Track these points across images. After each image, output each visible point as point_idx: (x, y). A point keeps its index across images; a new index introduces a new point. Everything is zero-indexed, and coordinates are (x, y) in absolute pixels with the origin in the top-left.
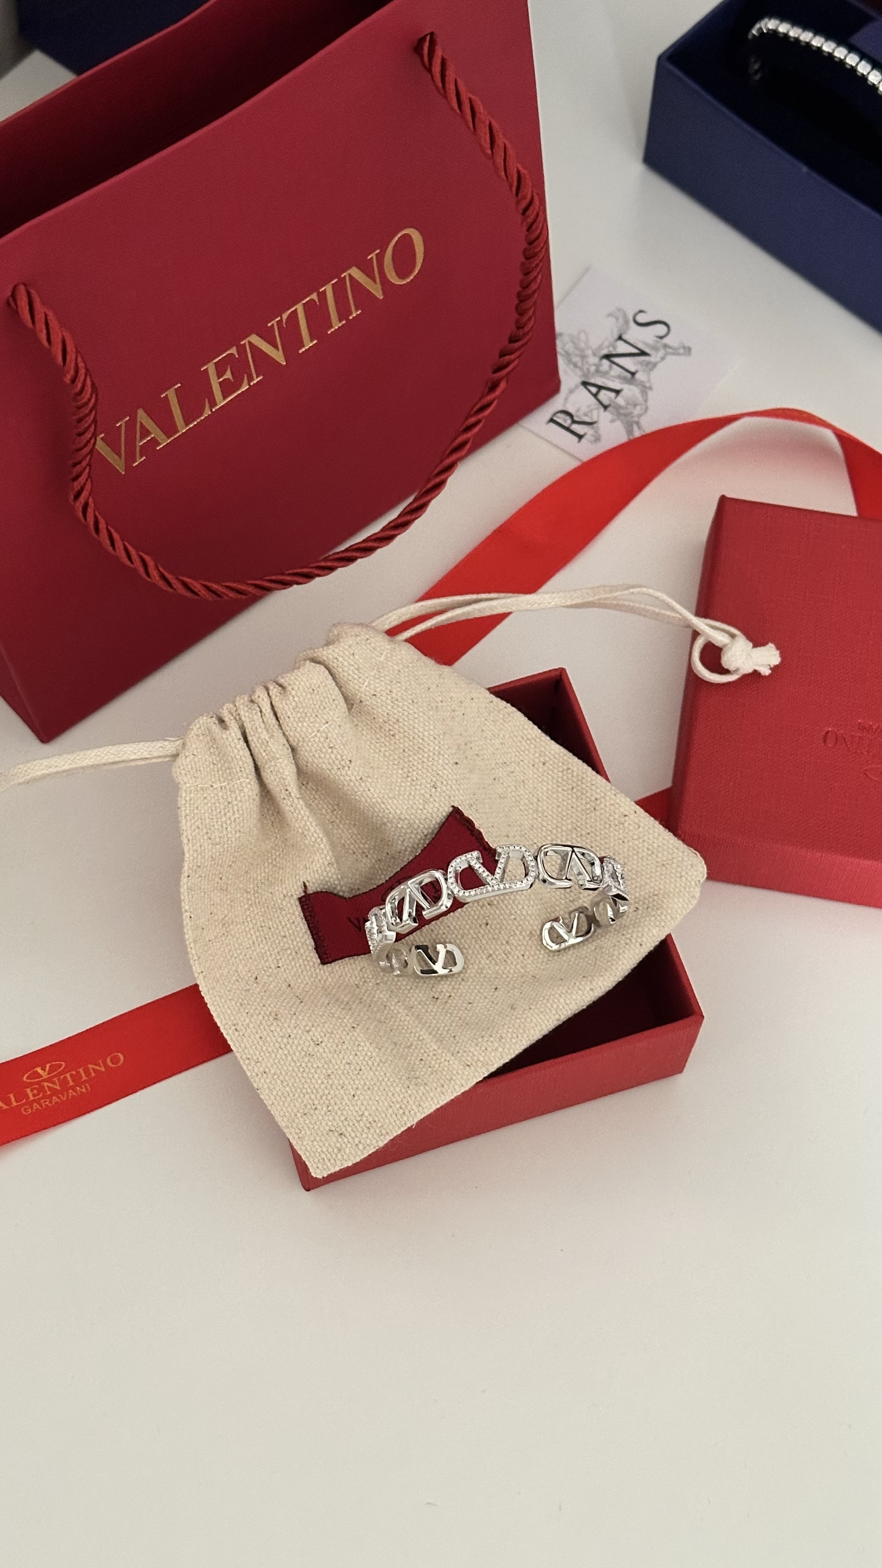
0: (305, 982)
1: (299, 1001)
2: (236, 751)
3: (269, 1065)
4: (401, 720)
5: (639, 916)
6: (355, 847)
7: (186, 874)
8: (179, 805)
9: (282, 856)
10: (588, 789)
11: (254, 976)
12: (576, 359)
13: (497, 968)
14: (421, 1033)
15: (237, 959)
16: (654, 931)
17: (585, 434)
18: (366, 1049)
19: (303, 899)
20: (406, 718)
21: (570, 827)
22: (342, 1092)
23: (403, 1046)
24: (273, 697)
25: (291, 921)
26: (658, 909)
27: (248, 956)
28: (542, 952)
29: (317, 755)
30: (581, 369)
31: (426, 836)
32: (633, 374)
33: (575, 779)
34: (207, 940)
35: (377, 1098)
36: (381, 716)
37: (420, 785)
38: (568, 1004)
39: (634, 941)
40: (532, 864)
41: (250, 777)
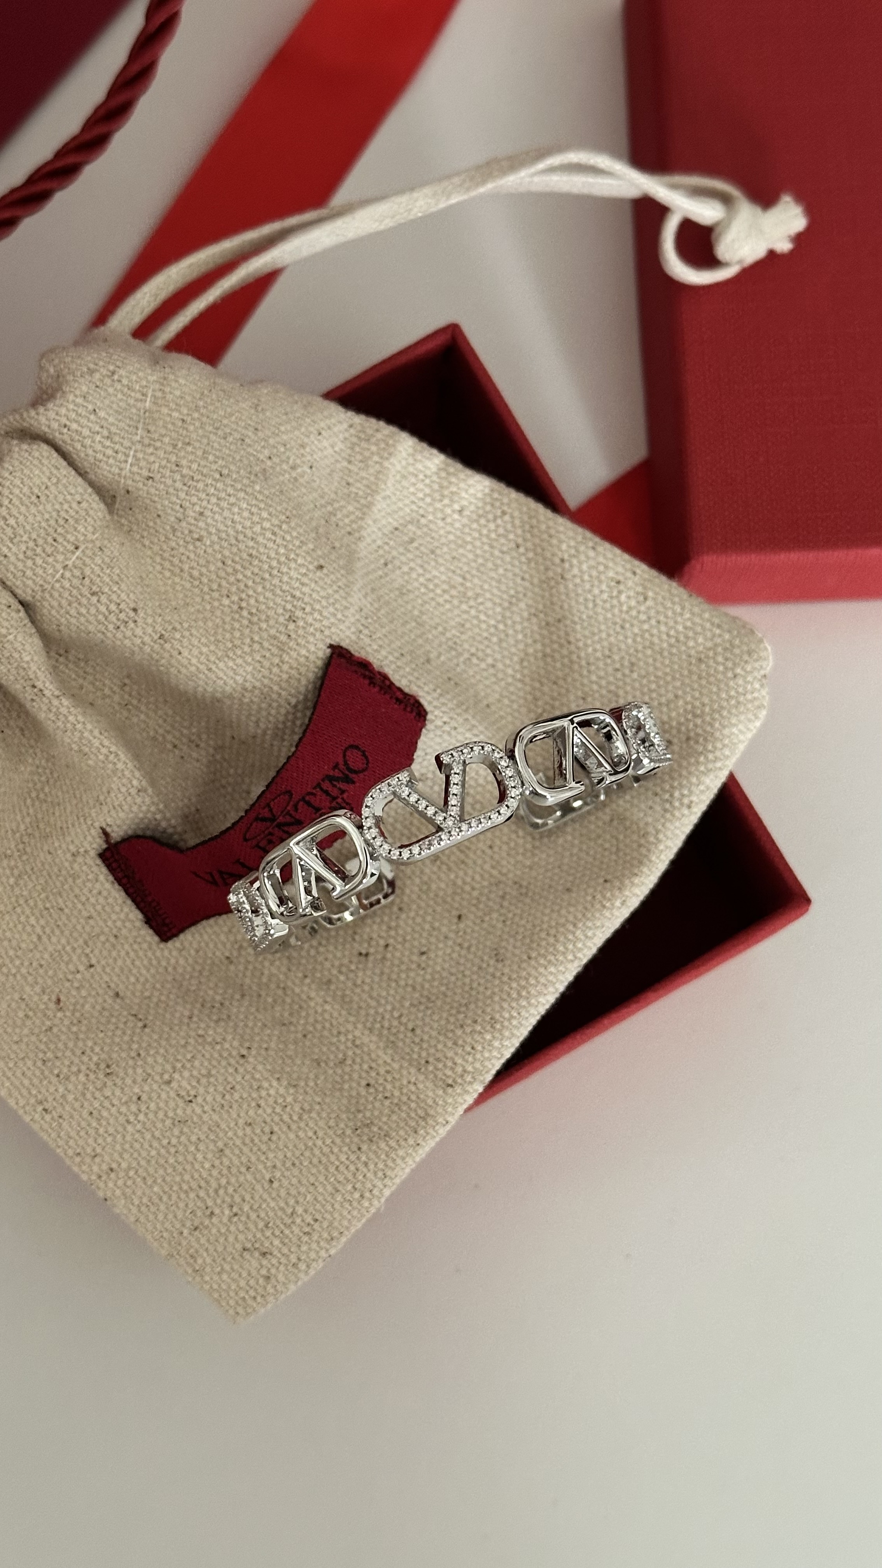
0: (142, 980)
1: (140, 1024)
3: (116, 1156)
4: (208, 513)
6: (174, 737)
9: (51, 781)
10: (545, 545)
11: (54, 998)
13: (452, 876)
14: (357, 1033)
15: (19, 977)
16: (707, 780)
18: (272, 1092)
19: (108, 854)
20: (216, 509)
21: (525, 614)
22: (249, 1177)
23: (332, 1064)
25: (95, 892)
26: (706, 740)
27: (35, 964)
29: (73, 612)
31: (295, 706)
33: (519, 532)
35: (312, 1180)
36: (169, 511)
37: (267, 621)
38: (591, 938)
39: (677, 804)
40: (509, 771)
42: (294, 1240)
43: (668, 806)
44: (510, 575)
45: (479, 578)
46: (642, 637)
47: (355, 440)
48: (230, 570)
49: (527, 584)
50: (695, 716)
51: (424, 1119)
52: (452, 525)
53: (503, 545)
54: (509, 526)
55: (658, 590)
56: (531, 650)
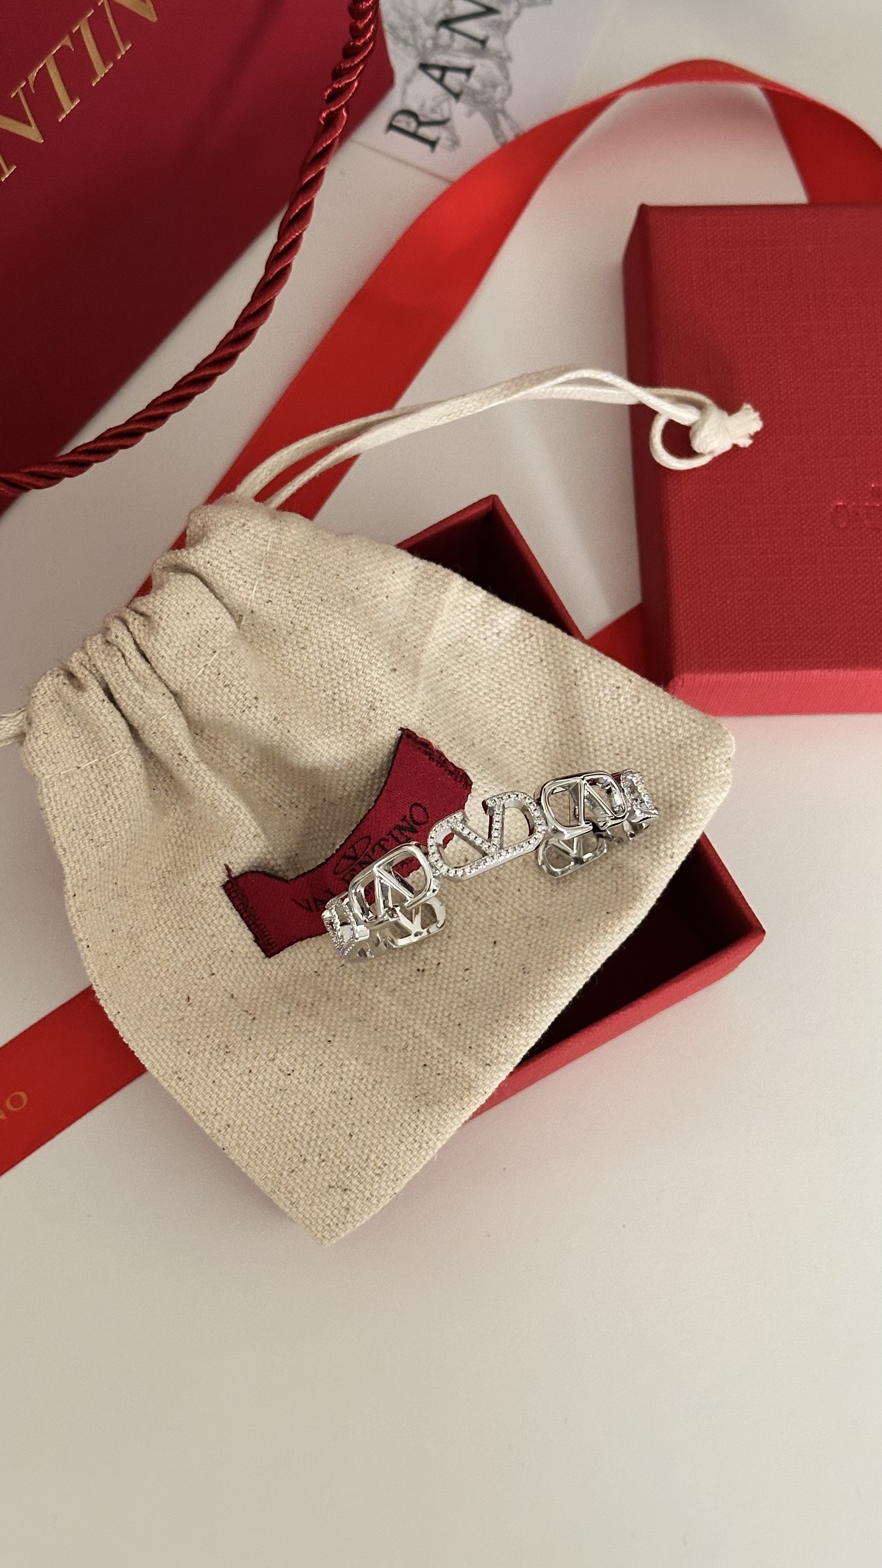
0: (250, 986)
1: (251, 1017)
2: (102, 718)
3: (232, 1115)
4: (311, 628)
6: (279, 799)
7: (71, 894)
8: (42, 805)
9: (187, 831)
10: (562, 659)
11: (185, 996)
12: (406, 33)
13: (489, 912)
14: (417, 1027)
15: (159, 980)
16: (686, 838)
17: (438, 139)
18: (352, 1068)
19: (229, 886)
20: (318, 625)
21: (547, 713)
22: (334, 1132)
23: (396, 1050)
24: (136, 633)
25: (218, 915)
27: (171, 971)
29: (210, 699)
30: (415, 46)
31: (374, 774)
32: (483, 42)
33: (543, 650)
34: (115, 967)
35: (382, 1134)
36: (283, 626)
37: (353, 709)
38: (596, 955)
39: (662, 855)
40: (537, 814)
41: (127, 746)
42: (368, 1179)
43: (655, 856)
44: (535, 682)
45: (512, 685)
46: (636, 729)
47: (419, 578)
48: (326, 671)
49: (549, 690)
50: (677, 789)
51: (468, 1090)
52: (491, 644)
53: (530, 659)
54: (535, 646)
55: (648, 693)
56: (551, 740)
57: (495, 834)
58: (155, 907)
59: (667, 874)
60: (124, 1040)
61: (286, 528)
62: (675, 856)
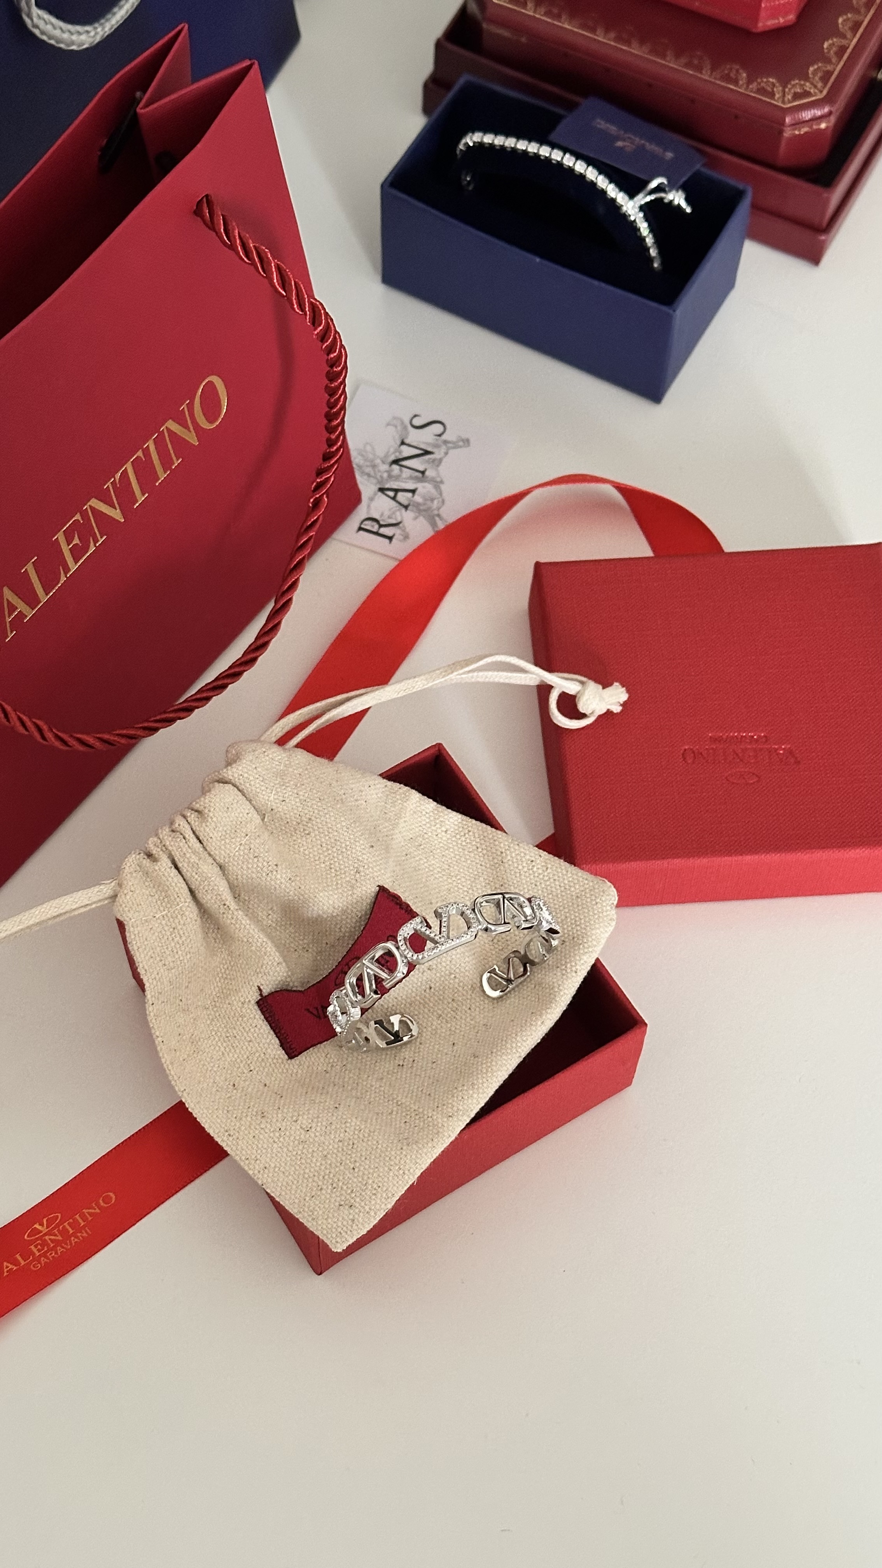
0: (279, 1079)
1: (279, 1096)
2: (170, 879)
3: (268, 1160)
4: (313, 818)
5: (568, 948)
6: (295, 945)
7: (151, 1003)
8: (130, 940)
9: (230, 968)
10: (492, 845)
11: (232, 1084)
12: (368, 470)
14: (399, 1098)
15: (212, 1072)
17: (394, 535)
18: (353, 1124)
19: (261, 1002)
20: (317, 816)
21: (483, 884)
22: (342, 1168)
24: (193, 823)
25: (254, 1025)
26: (583, 937)
27: (221, 1067)
28: (486, 1002)
29: (245, 867)
30: (375, 478)
31: (360, 918)
32: (423, 473)
33: (478, 840)
34: (181, 1059)
35: (376, 1165)
36: (293, 819)
37: (345, 873)
38: (525, 1041)
39: (569, 971)
40: (471, 916)
41: (188, 901)
42: (368, 1198)
44: (474, 863)
45: (458, 866)
46: (546, 889)
47: (388, 793)
48: (325, 849)
50: (577, 926)
52: (441, 838)
53: (470, 848)
54: (472, 839)
57: (443, 929)
58: (209, 1022)
59: (573, 984)
60: (189, 1110)
61: (293, 755)
62: (578, 971)
